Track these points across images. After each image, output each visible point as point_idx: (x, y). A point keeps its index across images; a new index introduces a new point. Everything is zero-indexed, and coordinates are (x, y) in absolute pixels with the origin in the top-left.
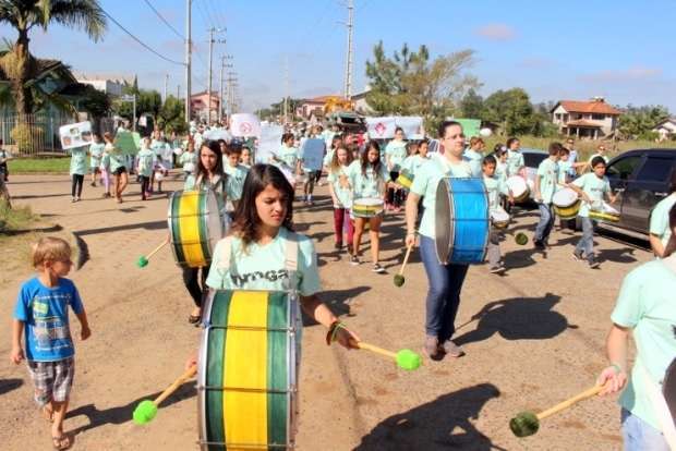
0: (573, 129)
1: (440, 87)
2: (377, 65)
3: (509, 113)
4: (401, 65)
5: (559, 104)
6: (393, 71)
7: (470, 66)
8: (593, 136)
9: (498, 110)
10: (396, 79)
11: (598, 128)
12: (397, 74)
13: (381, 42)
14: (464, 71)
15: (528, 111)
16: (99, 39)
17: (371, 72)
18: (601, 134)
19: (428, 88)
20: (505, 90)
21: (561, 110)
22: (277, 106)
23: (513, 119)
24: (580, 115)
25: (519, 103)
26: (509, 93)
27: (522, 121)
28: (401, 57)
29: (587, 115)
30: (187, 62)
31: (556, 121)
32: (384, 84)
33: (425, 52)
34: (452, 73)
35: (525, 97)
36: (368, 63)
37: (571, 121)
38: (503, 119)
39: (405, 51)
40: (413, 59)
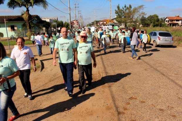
0: (170, 24)
1: (135, 15)
2: (118, 11)
3: (153, 21)
4: (124, 10)
5: (166, 18)
7: (143, 9)
8: (176, 26)
9: (150, 20)
10: (123, 14)
11: (178, 24)
12: (123, 13)
13: (119, 5)
14: (141, 11)
15: (158, 20)
16: (46, 9)
18: (178, 25)
19: (132, 16)
20: (152, 15)
21: (167, 19)
22: (93, 23)
23: (154, 23)
24: (172, 21)
25: (156, 18)
27: (156, 23)
28: (124, 8)
29: (174, 20)
30: (69, 13)
31: (166, 23)
32: (120, 16)
33: (130, 6)
34: (138, 11)
35: (157, 17)
36: (116, 10)
37: (170, 22)
38: (151, 23)
39: (125, 7)
40: (127, 8)
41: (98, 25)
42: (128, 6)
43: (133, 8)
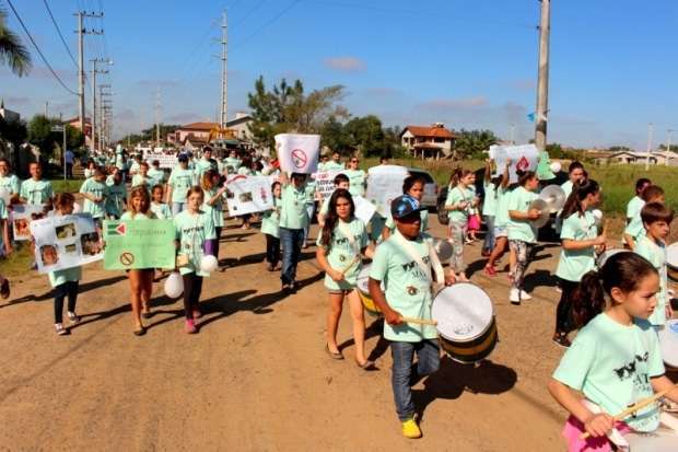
0: (419, 150)
1: (315, 117)
2: (258, 98)
3: (365, 137)
4: (280, 96)
5: (406, 130)
6: (273, 103)
7: (341, 99)
8: (435, 156)
9: (355, 135)
10: (276, 110)
11: (440, 150)
12: (277, 105)
13: (261, 77)
14: (335, 104)
15: (380, 136)
17: (253, 104)
18: (442, 155)
19: (305, 116)
20: (361, 117)
21: (408, 135)
22: (148, 132)
23: (368, 143)
24: (424, 139)
25: (373, 128)
26: (363, 120)
27: (376, 144)
28: (280, 91)
29: (430, 138)
30: (81, 92)
31: (405, 145)
32: (265, 114)
33: (299, 85)
34: (325, 105)
35: (378, 123)
36: (250, 96)
37: (416, 144)
38: (359, 142)
39: (283, 86)
40: (289, 92)
41: (169, 140)
42: (291, 84)
43: (307, 93)
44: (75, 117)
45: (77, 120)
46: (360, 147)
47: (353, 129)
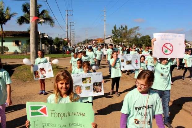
1: (131, 36)
2: (115, 31)
3: (146, 42)
4: (121, 30)
6: (119, 32)
7: (138, 30)
9: (143, 41)
10: (120, 34)
12: (120, 33)
13: (116, 25)
14: (137, 32)
17: (113, 33)
19: (128, 36)
20: (144, 36)
22: (84, 41)
23: (146, 43)
25: (148, 39)
26: (145, 36)
28: (121, 29)
30: (67, 31)
32: (116, 35)
33: (126, 27)
34: (134, 32)
35: (149, 37)
36: (112, 30)
38: (144, 43)
39: (122, 27)
40: (123, 29)
41: (90, 44)
42: (124, 27)
43: (128, 29)
44: (65, 38)
45: (66, 39)
46: (144, 45)
47: (142, 39)
